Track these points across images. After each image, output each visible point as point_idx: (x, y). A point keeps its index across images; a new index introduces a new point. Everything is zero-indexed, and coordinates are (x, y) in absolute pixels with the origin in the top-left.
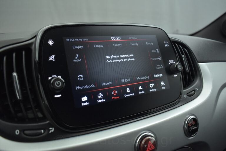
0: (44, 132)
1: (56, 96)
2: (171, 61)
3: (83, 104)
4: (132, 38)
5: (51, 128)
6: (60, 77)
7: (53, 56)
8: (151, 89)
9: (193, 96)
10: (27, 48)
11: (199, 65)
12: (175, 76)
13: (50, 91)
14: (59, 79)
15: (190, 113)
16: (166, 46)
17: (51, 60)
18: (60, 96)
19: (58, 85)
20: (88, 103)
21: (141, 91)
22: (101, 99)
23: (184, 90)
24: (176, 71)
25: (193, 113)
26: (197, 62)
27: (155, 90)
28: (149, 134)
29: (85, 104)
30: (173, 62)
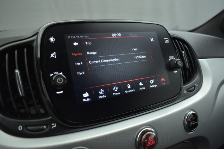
0: (47, 128)
1: (58, 93)
2: (171, 57)
3: (84, 100)
4: (133, 34)
5: (53, 124)
6: (61, 74)
7: (55, 53)
8: (152, 85)
9: (192, 91)
10: (29, 46)
11: (199, 61)
12: (175, 72)
13: (52, 87)
14: (61, 76)
15: (190, 108)
16: (166, 42)
17: (52, 57)
18: (62, 92)
19: (60, 81)
20: (90, 100)
21: (141, 87)
22: (102, 95)
23: (184, 85)
24: (176, 67)
25: (193, 109)
26: (197, 59)
27: (156, 86)
28: (150, 129)
29: (86, 100)
30: (172, 58)
